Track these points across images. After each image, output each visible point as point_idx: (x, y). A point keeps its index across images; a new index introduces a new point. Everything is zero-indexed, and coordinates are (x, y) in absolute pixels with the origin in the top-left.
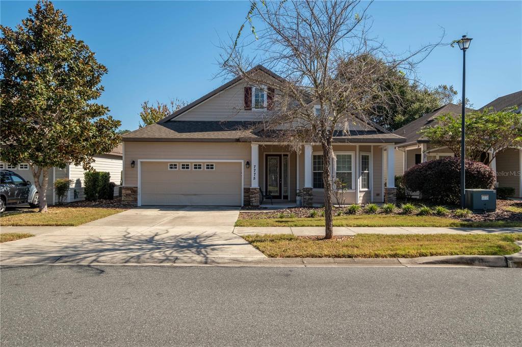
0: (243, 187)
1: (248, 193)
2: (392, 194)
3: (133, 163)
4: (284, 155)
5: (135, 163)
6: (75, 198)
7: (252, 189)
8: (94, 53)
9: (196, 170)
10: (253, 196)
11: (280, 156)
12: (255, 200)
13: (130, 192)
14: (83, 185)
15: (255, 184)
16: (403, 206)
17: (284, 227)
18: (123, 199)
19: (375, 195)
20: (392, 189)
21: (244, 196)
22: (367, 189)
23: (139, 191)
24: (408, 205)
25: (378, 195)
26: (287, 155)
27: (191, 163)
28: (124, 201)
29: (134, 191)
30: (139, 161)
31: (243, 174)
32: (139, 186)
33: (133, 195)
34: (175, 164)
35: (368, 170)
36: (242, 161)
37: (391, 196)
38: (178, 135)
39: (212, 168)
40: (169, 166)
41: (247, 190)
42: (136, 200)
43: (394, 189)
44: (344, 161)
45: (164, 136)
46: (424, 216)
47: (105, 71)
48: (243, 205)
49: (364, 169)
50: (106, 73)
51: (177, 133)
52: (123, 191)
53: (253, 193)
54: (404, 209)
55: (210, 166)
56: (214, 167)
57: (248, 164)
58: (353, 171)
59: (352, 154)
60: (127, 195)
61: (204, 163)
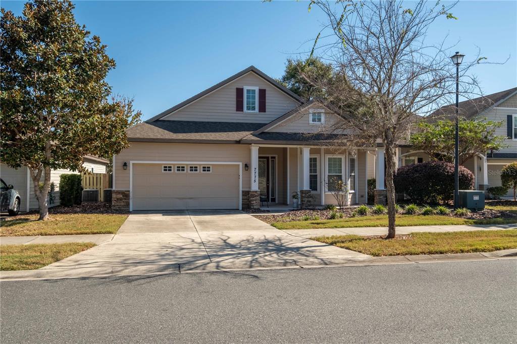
0: (241, 189)
1: (246, 196)
2: (382, 195)
3: (125, 164)
4: (272, 158)
5: (127, 165)
6: (50, 204)
7: (253, 192)
8: (106, 46)
9: (192, 172)
10: (254, 199)
11: (268, 158)
12: (256, 203)
13: (121, 196)
14: (57, 189)
15: (255, 187)
16: (407, 207)
17: (326, 229)
18: (113, 204)
19: (360, 196)
20: (382, 190)
21: (243, 199)
22: (353, 191)
23: (131, 195)
24: (411, 206)
25: (362, 196)
26: (274, 158)
27: (187, 165)
28: (114, 206)
29: (126, 195)
30: (131, 162)
31: (241, 177)
32: (131, 190)
33: (125, 199)
34: (170, 166)
35: (354, 173)
36: (241, 164)
37: (382, 197)
38: (174, 136)
39: (209, 170)
40: (163, 169)
41: (247, 194)
42: (128, 204)
43: (384, 190)
44: (335, 164)
45: (159, 136)
46: (429, 216)
47: (114, 65)
48: (241, 208)
49: (351, 172)
50: (114, 68)
51: (172, 134)
52: (114, 196)
53: (253, 196)
54: (409, 209)
55: (206, 169)
56: (211, 169)
57: (247, 166)
58: (343, 174)
59: (343, 157)
60: (118, 199)
61: (200, 165)
